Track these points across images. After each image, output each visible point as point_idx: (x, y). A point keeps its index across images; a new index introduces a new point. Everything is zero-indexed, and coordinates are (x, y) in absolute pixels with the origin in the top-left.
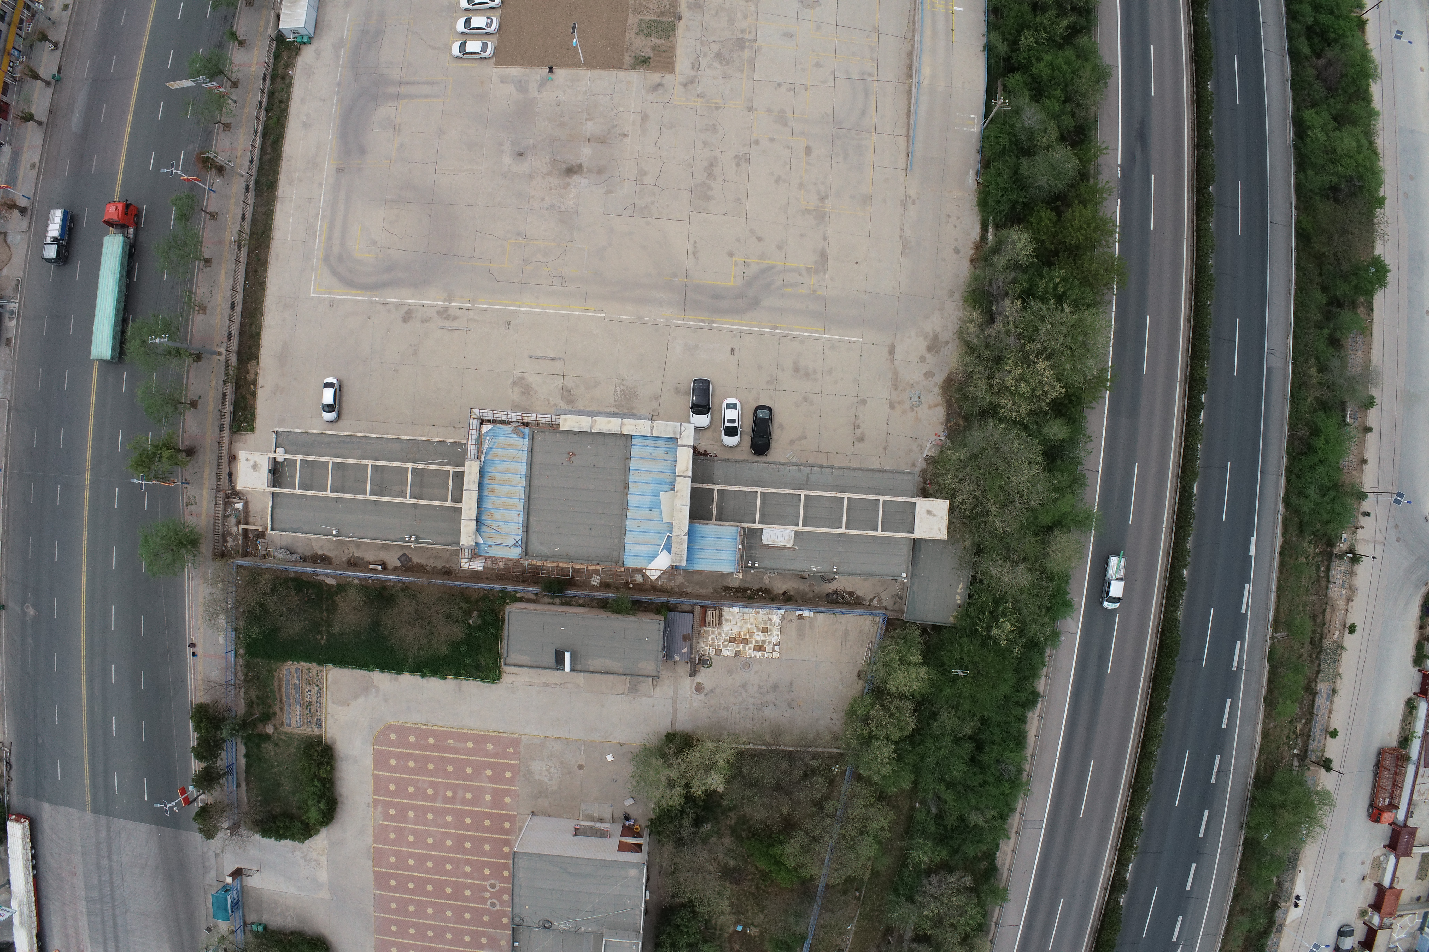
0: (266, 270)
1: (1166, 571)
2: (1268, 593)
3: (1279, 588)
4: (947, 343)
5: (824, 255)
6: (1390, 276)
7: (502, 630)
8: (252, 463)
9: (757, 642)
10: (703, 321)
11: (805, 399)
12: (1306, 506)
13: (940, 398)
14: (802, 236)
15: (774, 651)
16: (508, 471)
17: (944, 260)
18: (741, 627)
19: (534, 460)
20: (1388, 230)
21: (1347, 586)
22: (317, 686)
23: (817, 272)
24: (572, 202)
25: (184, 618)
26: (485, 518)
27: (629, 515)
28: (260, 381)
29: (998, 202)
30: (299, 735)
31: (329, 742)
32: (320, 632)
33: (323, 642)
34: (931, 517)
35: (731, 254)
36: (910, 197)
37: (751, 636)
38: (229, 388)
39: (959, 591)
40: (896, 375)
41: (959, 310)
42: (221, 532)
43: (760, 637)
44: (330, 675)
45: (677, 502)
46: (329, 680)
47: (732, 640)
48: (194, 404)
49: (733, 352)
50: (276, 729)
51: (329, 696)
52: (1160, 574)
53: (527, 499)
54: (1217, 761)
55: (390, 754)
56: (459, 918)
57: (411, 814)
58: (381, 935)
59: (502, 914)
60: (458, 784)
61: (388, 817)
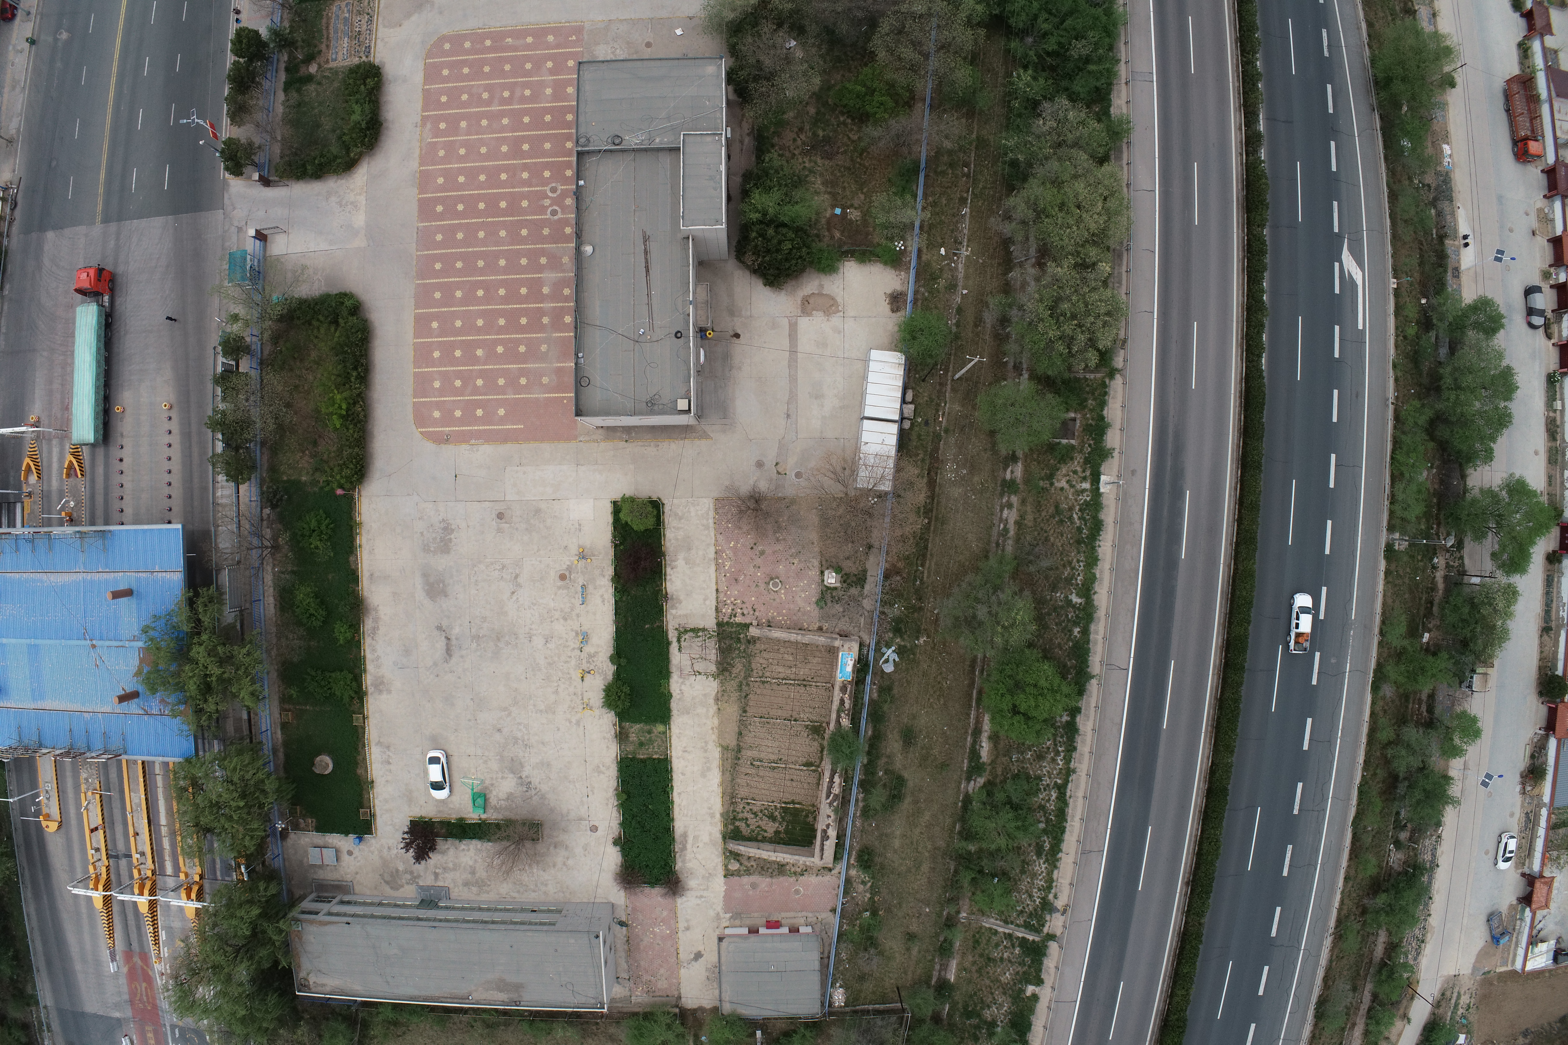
22: (369, 14)
30: (345, 67)
31: (377, 64)
46: (382, 5)
50: (320, 66)
51: (380, 21)
55: (442, 65)
56: (515, 237)
57: (463, 124)
58: (423, 279)
59: (565, 222)
60: (516, 83)
61: (437, 133)
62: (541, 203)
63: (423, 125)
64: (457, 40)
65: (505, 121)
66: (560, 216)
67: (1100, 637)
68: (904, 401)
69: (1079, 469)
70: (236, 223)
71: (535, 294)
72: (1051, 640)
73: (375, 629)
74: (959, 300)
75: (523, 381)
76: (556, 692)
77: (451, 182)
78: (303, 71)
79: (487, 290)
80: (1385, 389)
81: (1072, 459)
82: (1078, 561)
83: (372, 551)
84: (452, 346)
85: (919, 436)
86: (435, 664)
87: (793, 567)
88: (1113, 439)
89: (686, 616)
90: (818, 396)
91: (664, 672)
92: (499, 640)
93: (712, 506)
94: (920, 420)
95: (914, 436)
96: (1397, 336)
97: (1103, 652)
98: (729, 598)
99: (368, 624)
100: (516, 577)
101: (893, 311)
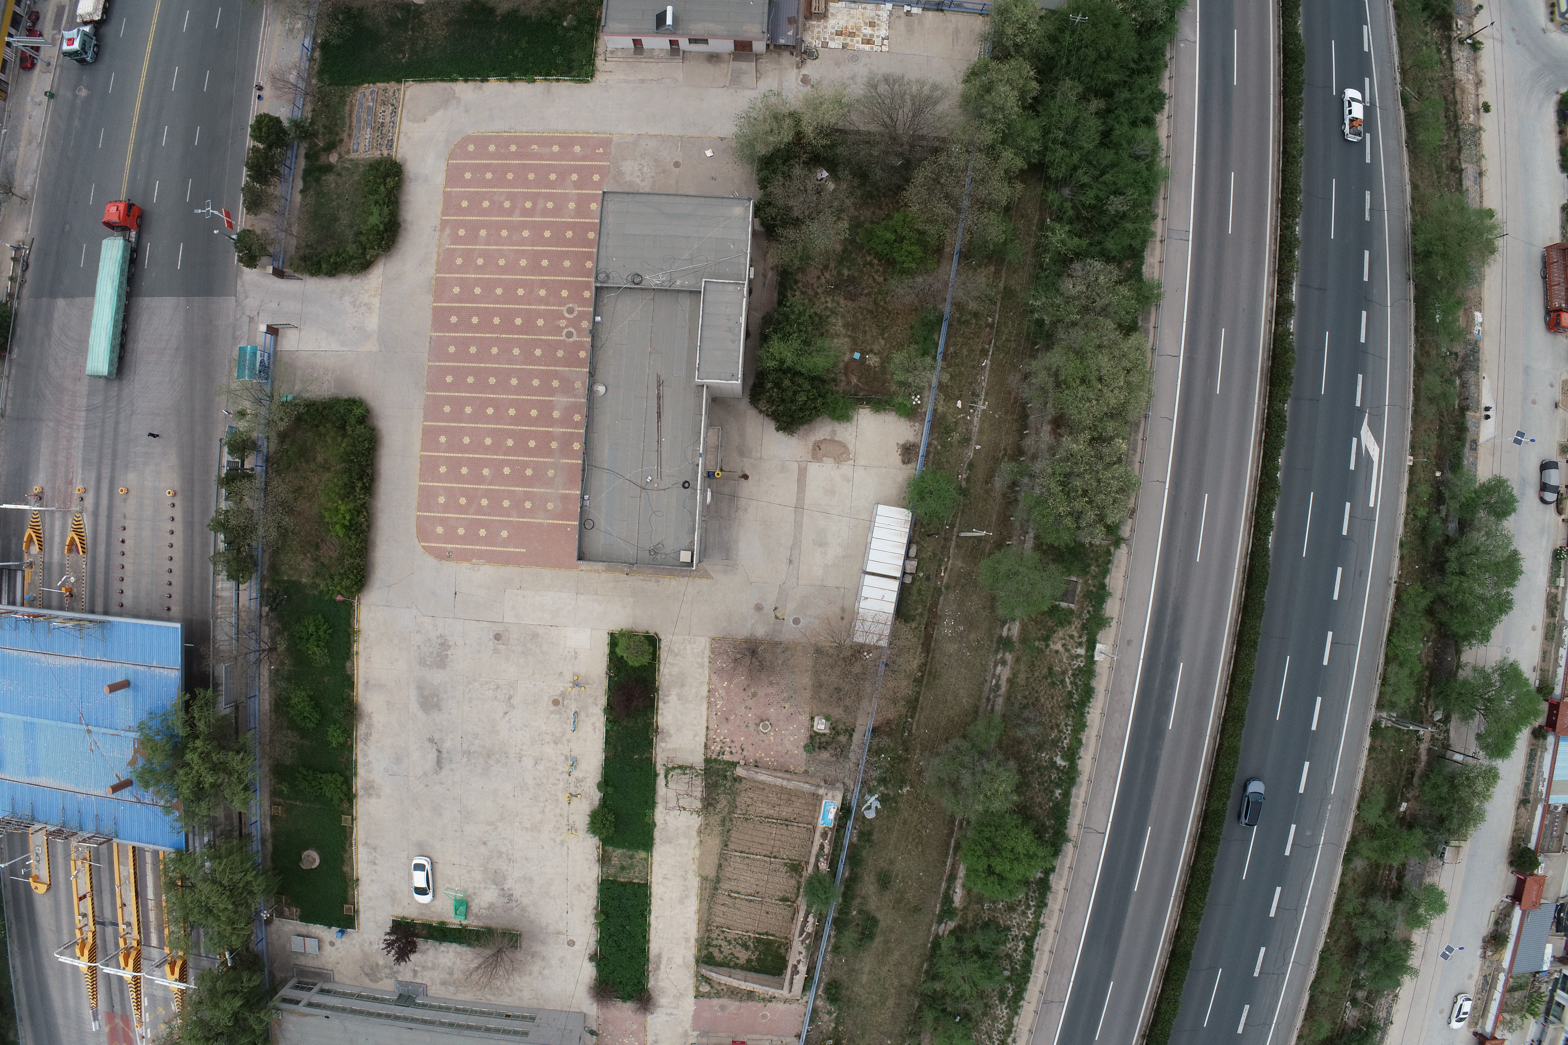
9: (865, 35)
15: (883, 44)
18: (847, 21)
21: (1472, 71)
22: (393, 105)
30: (366, 159)
31: (399, 161)
32: (403, 51)
33: (404, 60)
37: (859, 29)
43: (868, 31)
44: (407, 93)
46: (407, 97)
47: (839, 33)
50: (340, 157)
51: (404, 114)
55: (466, 167)
56: (528, 357)
57: (483, 233)
58: (434, 391)
59: (580, 346)
60: (539, 193)
61: (456, 239)
62: (557, 323)
63: (442, 230)
64: (481, 141)
65: (526, 233)
66: (575, 338)
67: (1080, 802)
68: (907, 557)
69: (1076, 634)
70: (248, 313)
71: (545, 418)
72: (1032, 798)
73: (368, 735)
74: (971, 454)
75: (528, 505)
76: (543, 812)
77: (467, 295)
78: (323, 160)
79: (497, 409)
80: (1389, 568)
81: (1070, 623)
82: (1066, 725)
83: (368, 659)
84: (459, 463)
85: (920, 591)
86: (425, 774)
87: (784, 711)
88: (1112, 608)
89: (675, 750)
90: (822, 544)
91: (650, 803)
92: (489, 757)
93: (708, 645)
94: (921, 574)
95: (914, 591)
96: (1407, 513)
97: (1082, 815)
98: (718, 736)
99: (361, 730)
100: (510, 698)
101: (904, 463)
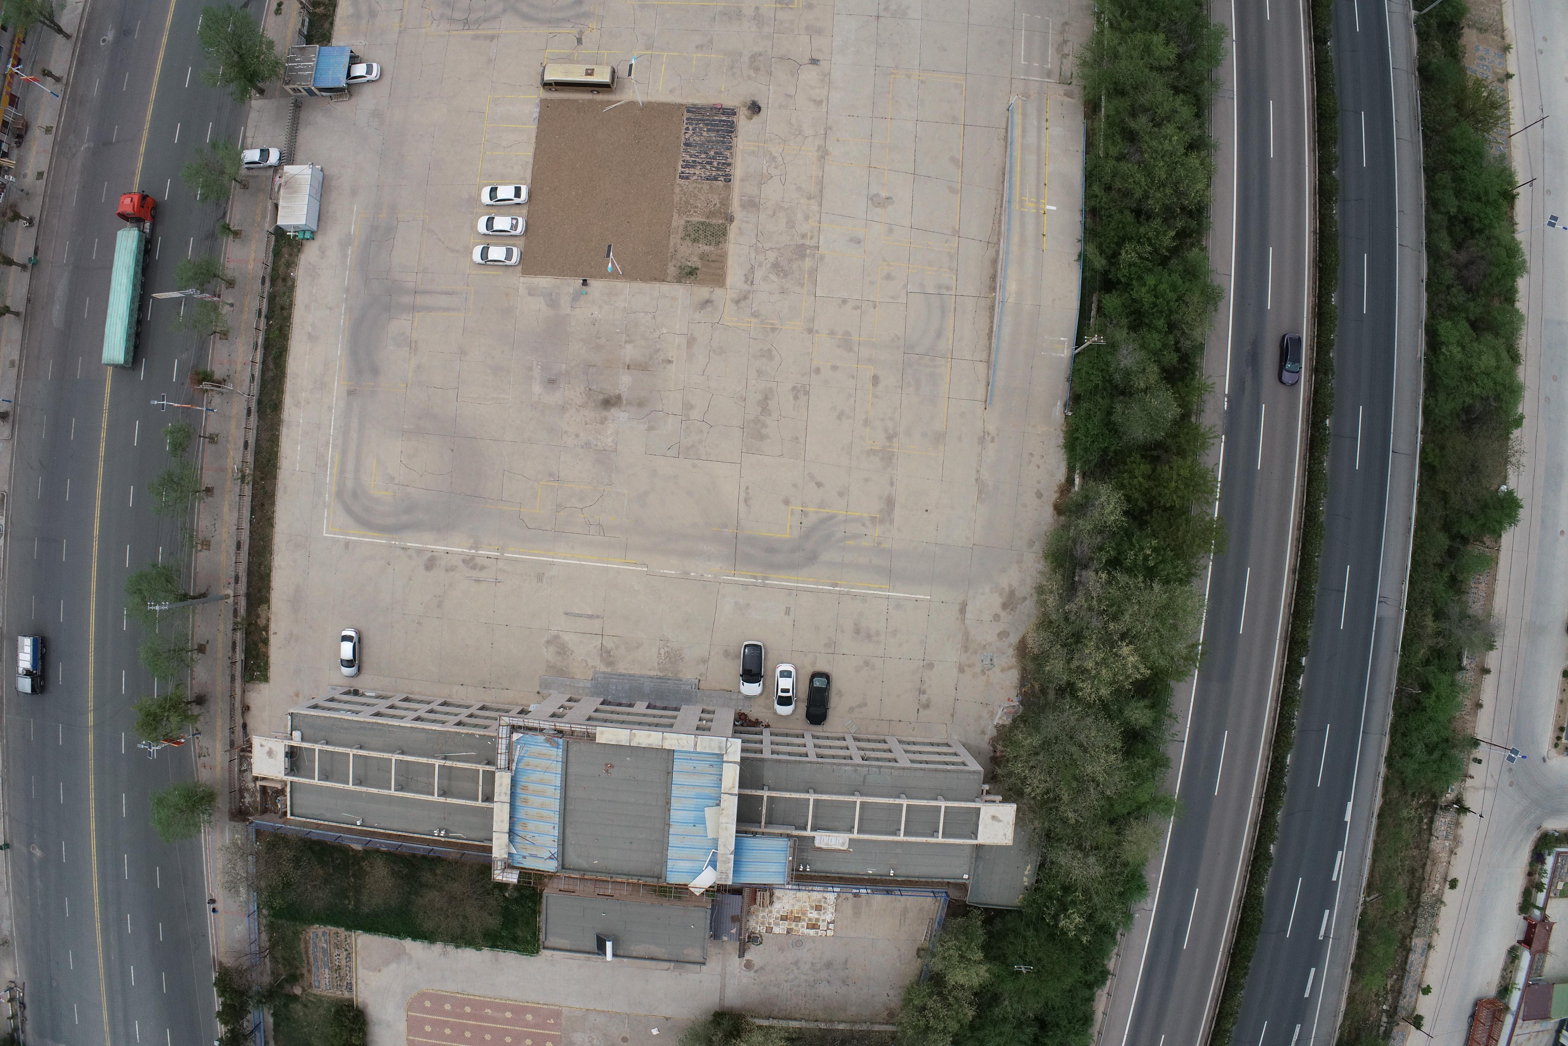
0: (273, 504)
1: (1252, 843)
2: (1362, 859)
3: (1376, 851)
4: (1025, 599)
5: (890, 503)
6: (1522, 513)
7: (540, 903)
8: (267, 749)
9: (810, 920)
10: (755, 577)
11: (867, 663)
12: (1410, 767)
13: (1014, 660)
14: (866, 480)
15: (828, 929)
16: (541, 782)
17: (1025, 506)
18: (793, 905)
19: (570, 771)
20: (1523, 460)
21: (1451, 837)
22: (346, 950)
23: (882, 521)
24: (610, 440)
25: (202, 872)
26: (518, 828)
27: (672, 831)
28: (273, 627)
29: (1086, 450)
30: (329, 997)
31: (360, 1006)
32: (347, 897)
33: (350, 907)
34: (996, 823)
35: (787, 502)
36: (988, 434)
37: (804, 914)
38: (239, 636)
39: (1026, 873)
40: (966, 634)
41: (1039, 563)
42: (237, 788)
43: (814, 915)
44: (359, 941)
45: (723, 820)
46: (359, 946)
47: (784, 918)
48: (201, 649)
49: (788, 612)
50: (304, 990)
51: (359, 961)
52: (1246, 845)
53: (562, 812)
54: (1297, 1030)
55: (425, 1021)
64: (437, 1000)
